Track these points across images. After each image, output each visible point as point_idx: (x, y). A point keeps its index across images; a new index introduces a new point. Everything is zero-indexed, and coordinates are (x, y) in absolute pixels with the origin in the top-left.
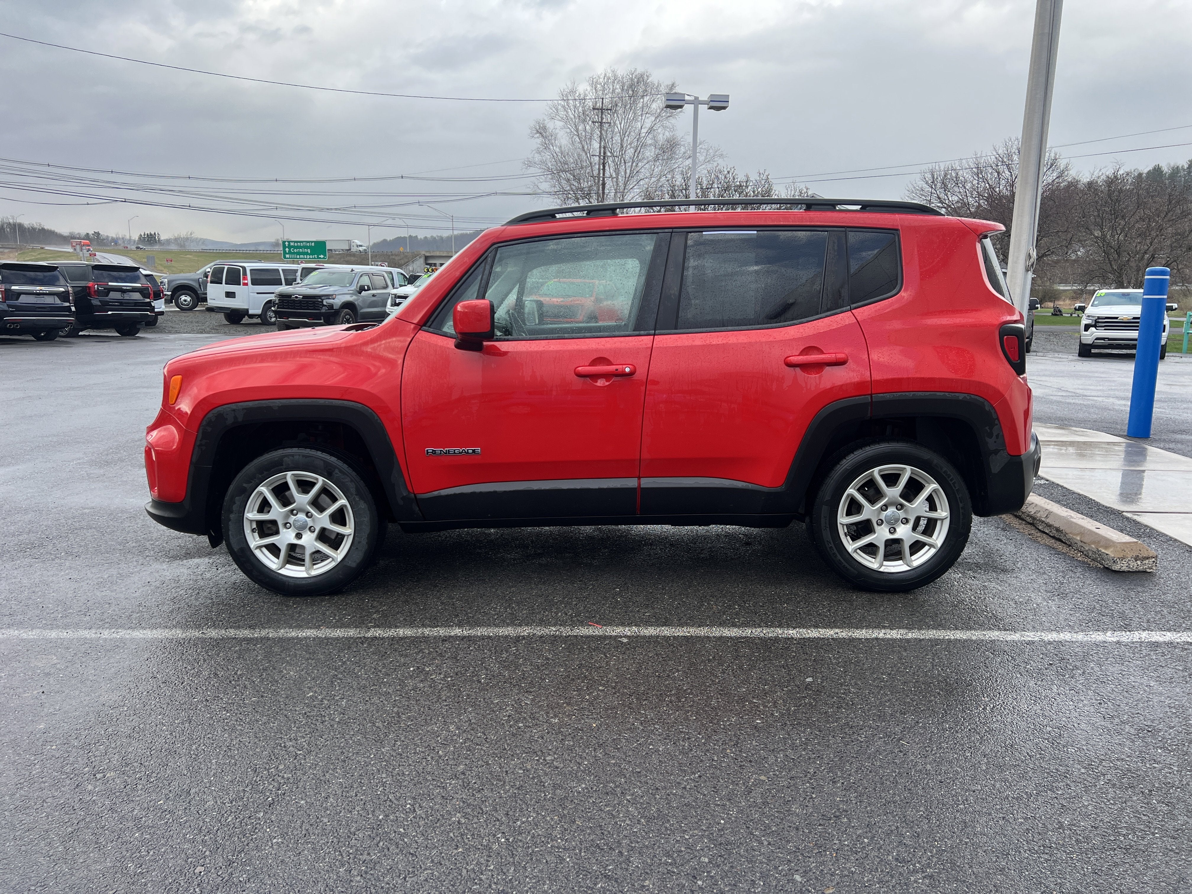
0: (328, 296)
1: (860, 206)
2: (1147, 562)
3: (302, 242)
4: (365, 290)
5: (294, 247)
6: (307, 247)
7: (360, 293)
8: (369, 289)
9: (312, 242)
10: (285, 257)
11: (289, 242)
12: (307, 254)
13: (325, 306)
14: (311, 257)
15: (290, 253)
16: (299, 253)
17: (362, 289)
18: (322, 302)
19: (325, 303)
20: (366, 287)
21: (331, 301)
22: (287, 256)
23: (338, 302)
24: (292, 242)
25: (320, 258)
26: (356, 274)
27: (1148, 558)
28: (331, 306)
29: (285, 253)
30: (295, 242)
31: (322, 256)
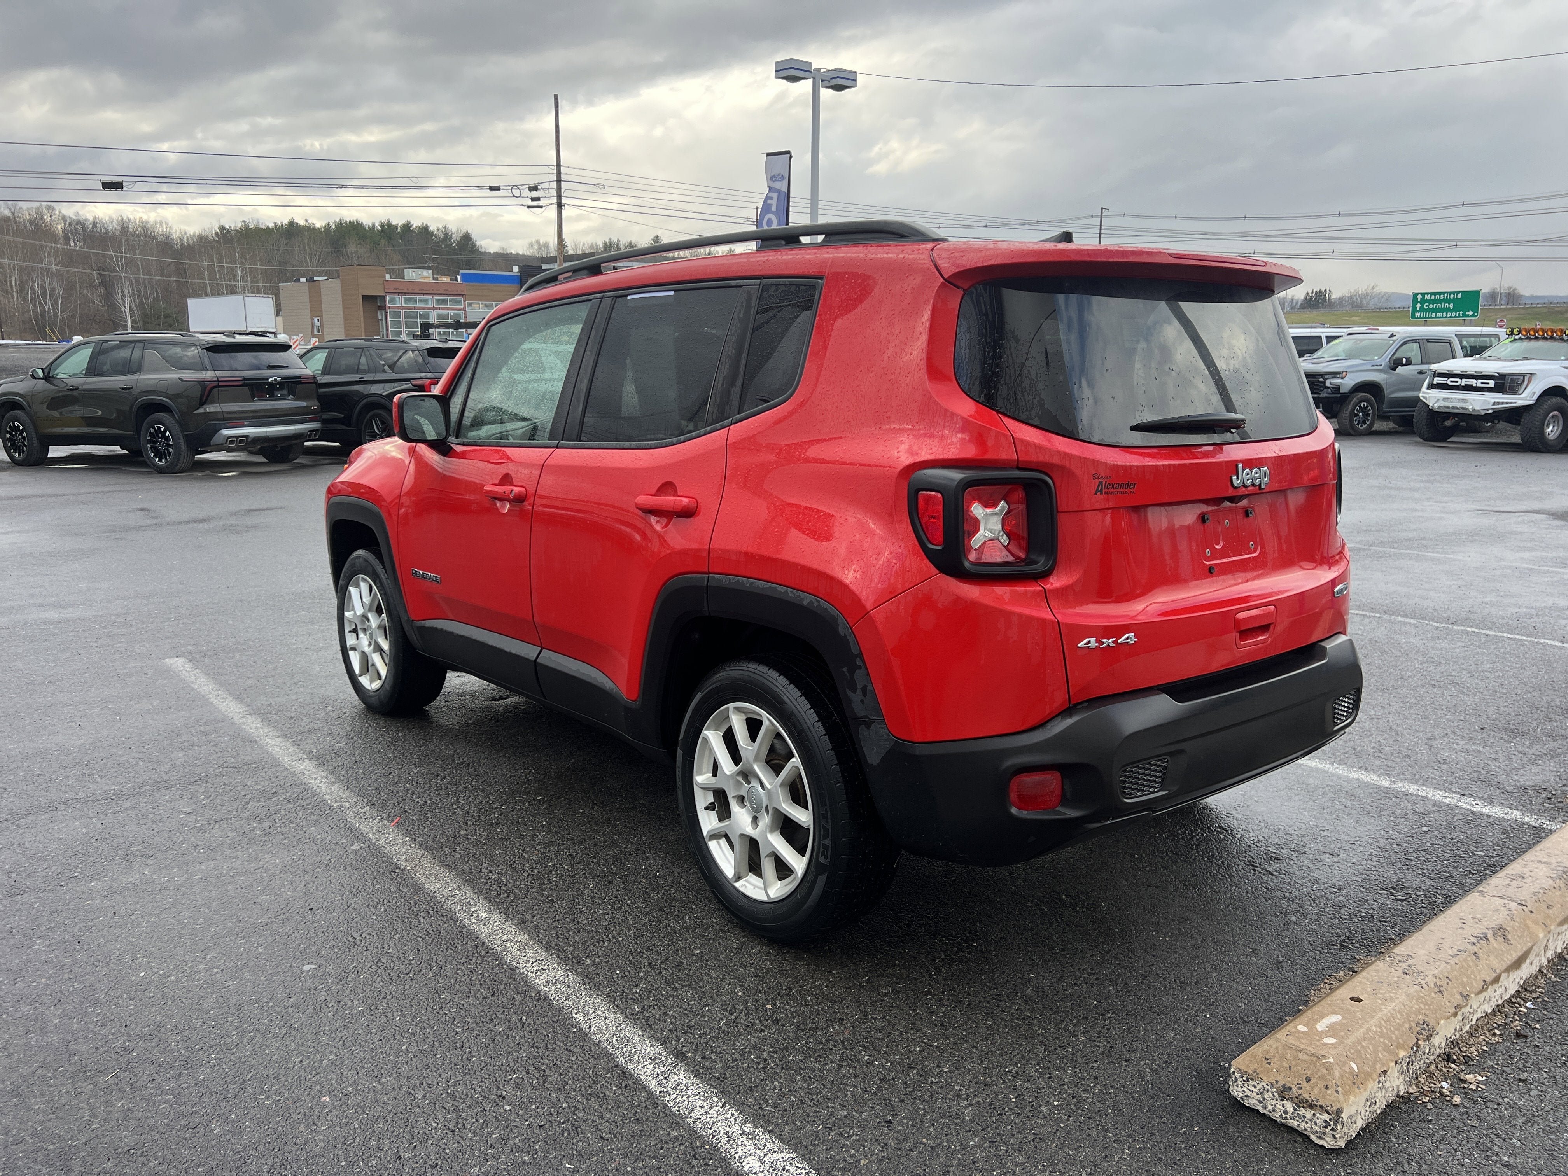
0: (1335, 375)
1: (823, 236)
2: (1309, 1114)
3: (1444, 293)
4: (1403, 365)
5: (1430, 301)
6: (1449, 301)
7: (1394, 369)
8: (1409, 363)
9: (1458, 292)
10: (1413, 317)
11: (1423, 294)
12: (1448, 310)
13: (1329, 388)
14: (1454, 314)
15: (1422, 310)
16: (1436, 310)
17: (1396, 364)
18: (1324, 383)
19: (1328, 384)
20: (1404, 361)
21: (1337, 381)
22: (1418, 315)
23: (1348, 383)
24: (1428, 294)
25: (1468, 316)
26: (1395, 341)
27: (1312, 1106)
28: (1337, 389)
29: (1415, 310)
30: (1431, 294)
31: (1471, 313)
